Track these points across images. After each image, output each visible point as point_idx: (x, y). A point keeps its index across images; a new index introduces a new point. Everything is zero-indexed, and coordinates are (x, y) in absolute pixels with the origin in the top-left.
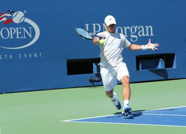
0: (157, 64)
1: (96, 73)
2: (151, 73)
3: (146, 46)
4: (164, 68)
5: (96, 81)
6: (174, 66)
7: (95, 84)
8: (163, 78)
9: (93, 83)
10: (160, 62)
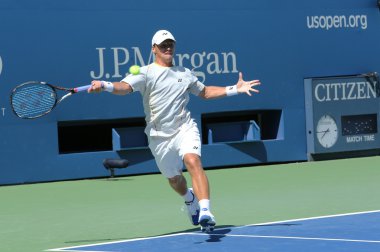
0: (245, 132)
1: (119, 149)
2: (232, 150)
3: (235, 87)
4: (258, 139)
5: (119, 167)
6: (280, 136)
7: (117, 171)
8: (256, 161)
9: (112, 171)
10: (251, 126)
